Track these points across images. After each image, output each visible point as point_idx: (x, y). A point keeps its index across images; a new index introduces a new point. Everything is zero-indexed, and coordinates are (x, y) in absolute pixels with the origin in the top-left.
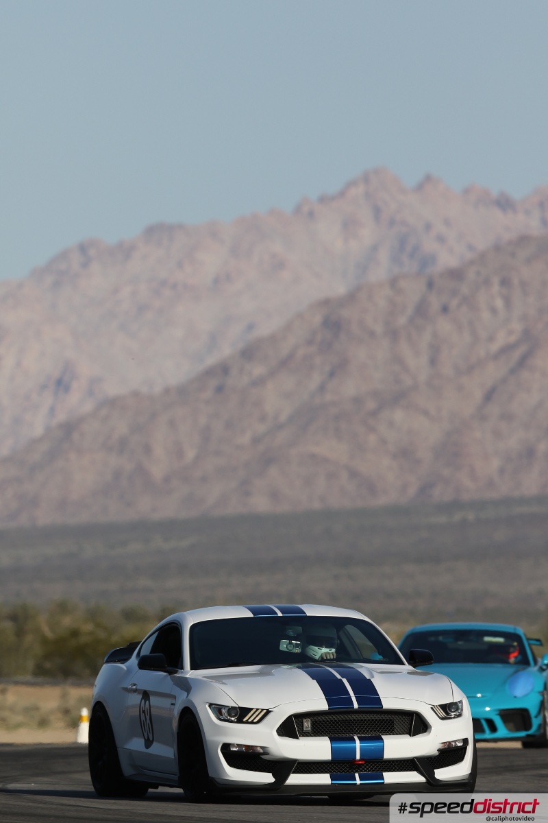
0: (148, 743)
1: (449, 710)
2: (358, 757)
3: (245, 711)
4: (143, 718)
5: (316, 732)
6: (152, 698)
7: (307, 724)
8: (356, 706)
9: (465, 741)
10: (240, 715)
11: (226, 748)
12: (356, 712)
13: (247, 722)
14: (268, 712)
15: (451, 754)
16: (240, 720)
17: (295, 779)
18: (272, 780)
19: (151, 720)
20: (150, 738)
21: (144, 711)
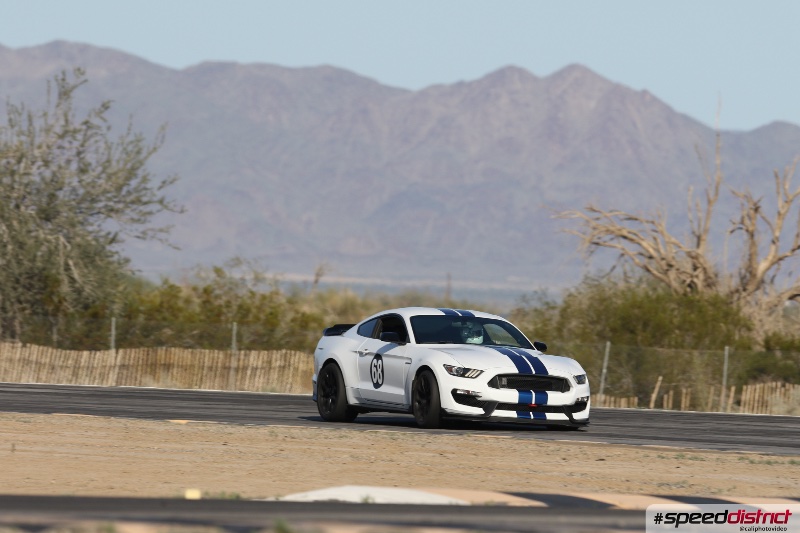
0: (377, 385)
1: (580, 380)
2: (533, 402)
3: (466, 370)
4: (374, 369)
5: (510, 385)
6: (383, 358)
7: (505, 381)
8: (533, 373)
9: (587, 398)
10: (463, 372)
11: (454, 392)
12: (534, 376)
13: (468, 377)
14: (482, 371)
15: (580, 405)
16: (463, 376)
17: (497, 413)
18: (483, 412)
19: (382, 371)
20: (380, 382)
21: (376, 366)
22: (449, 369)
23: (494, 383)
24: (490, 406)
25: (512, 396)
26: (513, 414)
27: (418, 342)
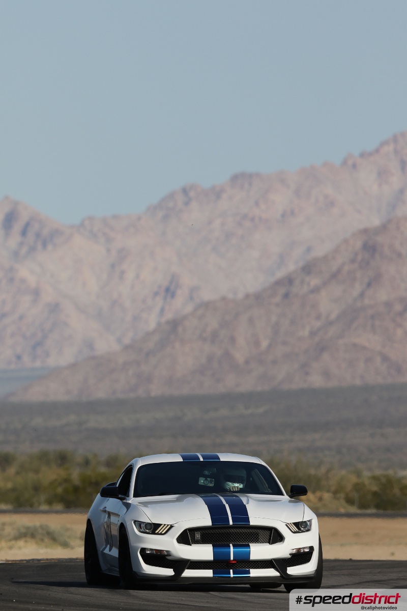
1: (301, 527)
2: (232, 558)
3: (157, 526)
4: (108, 531)
5: (204, 541)
6: (112, 517)
7: (198, 536)
8: (231, 523)
9: (312, 548)
10: (153, 528)
11: (143, 551)
12: (231, 527)
13: (158, 534)
14: (172, 527)
15: (301, 557)
16: (153, 533)
17: (188, 573)
18: (173, 573)
19: (111, 531)
20: (111, 544)
21: (108, 526)
23: (186, 537)
24: (180, 565)
25: (205, 552)
26: (208, 573)
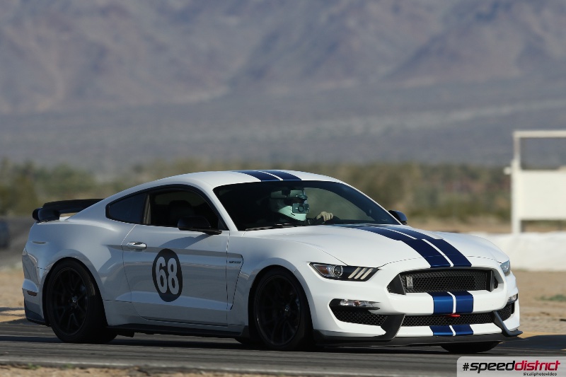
0: (168, 297)
2: (454, 311)
3: (350, 269)
4: (160, 273)
5: (418, 288)
6: (179, 255)
7: (410, 281)
8: (452, 265)
10: (345, 273)
11: (335, 303)
12: (452, 270)
13: (353, 279)
14: (375, 270)
16: (345, 277)
17: (404, 331)
18: (383, 332)
19: (179, 275)
20: (174, 291)
21: (165, 269)
22: (322, 269)
23: (396, 286)
24: (392, 321)
25: (422, 303)
26: (425, 331)
27: (241, 228)
